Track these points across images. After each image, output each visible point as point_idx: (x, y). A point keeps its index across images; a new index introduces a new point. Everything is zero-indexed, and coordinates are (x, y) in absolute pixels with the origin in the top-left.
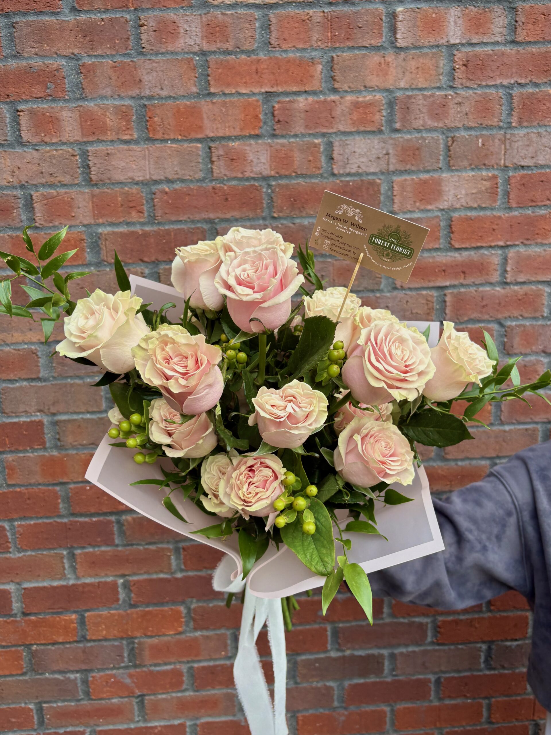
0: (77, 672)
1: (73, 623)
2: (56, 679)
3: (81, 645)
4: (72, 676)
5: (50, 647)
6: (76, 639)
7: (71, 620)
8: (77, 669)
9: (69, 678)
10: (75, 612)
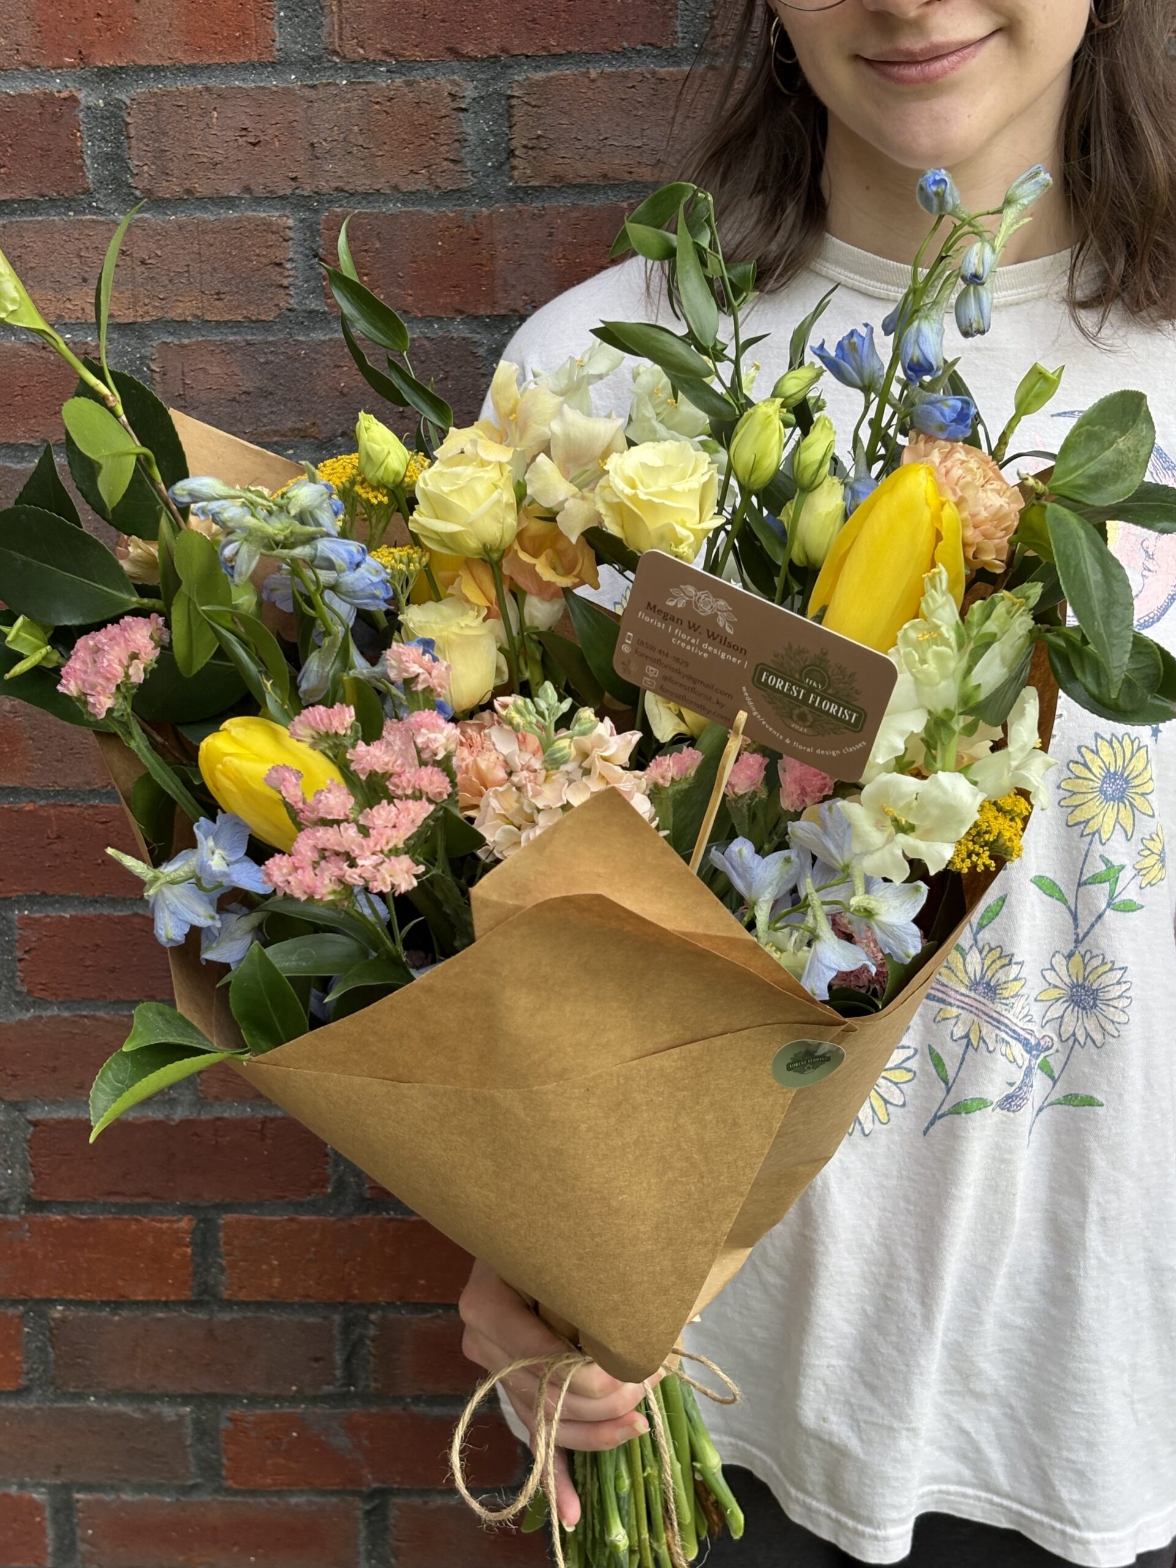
0: (186, 1399)
1: (180, 1244)
2: (119, 1415)
3: (202, 1316)
4: (168, 1412)
5: (105, 1313)
6: (187, 1294)
7: (176, 1231)
8: (188, 1391)
9: (159, 1415)
10: (187, 1209)
